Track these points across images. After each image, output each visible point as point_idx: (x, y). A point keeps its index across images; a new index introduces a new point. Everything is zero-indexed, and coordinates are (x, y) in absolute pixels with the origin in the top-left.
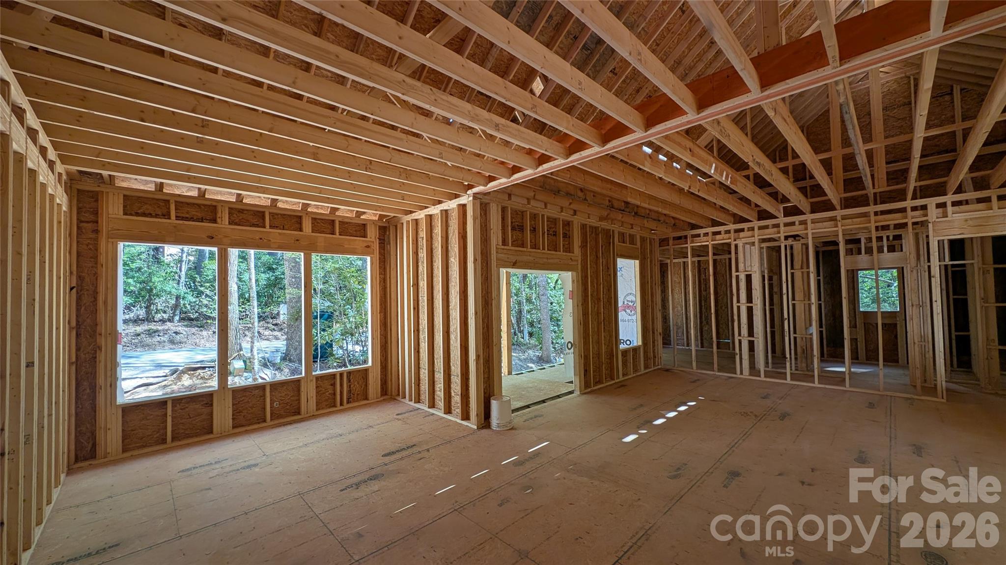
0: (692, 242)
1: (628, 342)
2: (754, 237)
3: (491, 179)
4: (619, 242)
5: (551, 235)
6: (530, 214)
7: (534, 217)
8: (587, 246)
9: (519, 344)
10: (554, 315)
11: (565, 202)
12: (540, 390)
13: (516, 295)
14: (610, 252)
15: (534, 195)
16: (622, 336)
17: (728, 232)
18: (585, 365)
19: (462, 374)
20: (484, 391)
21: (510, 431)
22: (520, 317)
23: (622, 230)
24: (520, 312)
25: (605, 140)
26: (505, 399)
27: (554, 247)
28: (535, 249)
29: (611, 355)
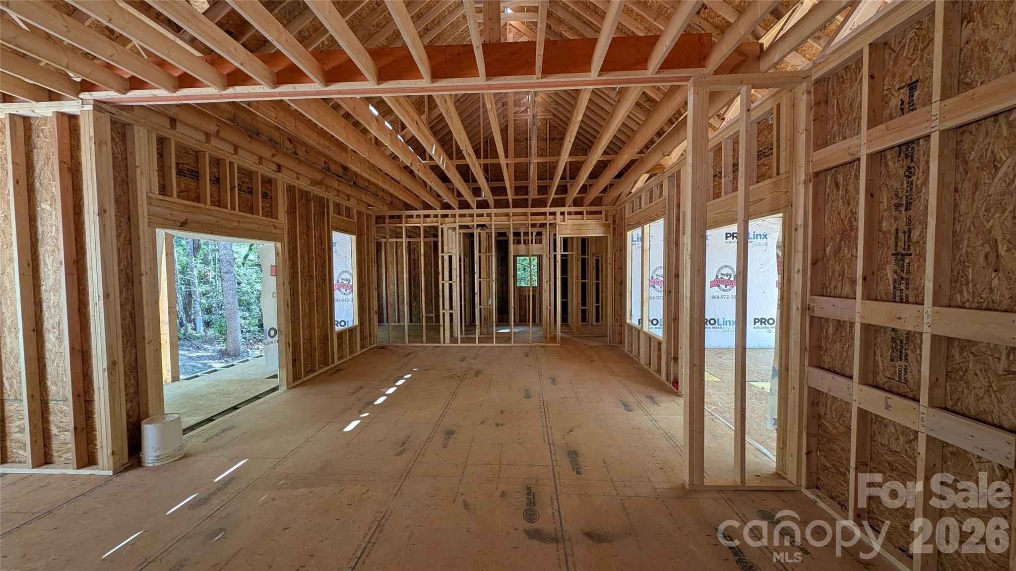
0: (407, 222)
1: (343, 324)
2: (455, 223)
3: (135, 83)
4: (334, 213)
5: (244, 191)
6: (211, 157)
7: (217, 162)
8: (295, 212)
9: (188, 338)
10: (243, 298)
11: (267, 153)
12: (228, 394)
13: (182, 273)
14: (324, 224)
15: (218, 131)
16: (337, 317)
17: (436, 216)
18: (294, 353)
19: (76, 396)
20: (127, 415)
21: (181, 461)
22: (190, 302)
23: (338, 200)
24: (189, 295)
25: (330, 78)
26: (169, 418)
27: (251, 209)
28: (220, 207)
29: (325, 339)
